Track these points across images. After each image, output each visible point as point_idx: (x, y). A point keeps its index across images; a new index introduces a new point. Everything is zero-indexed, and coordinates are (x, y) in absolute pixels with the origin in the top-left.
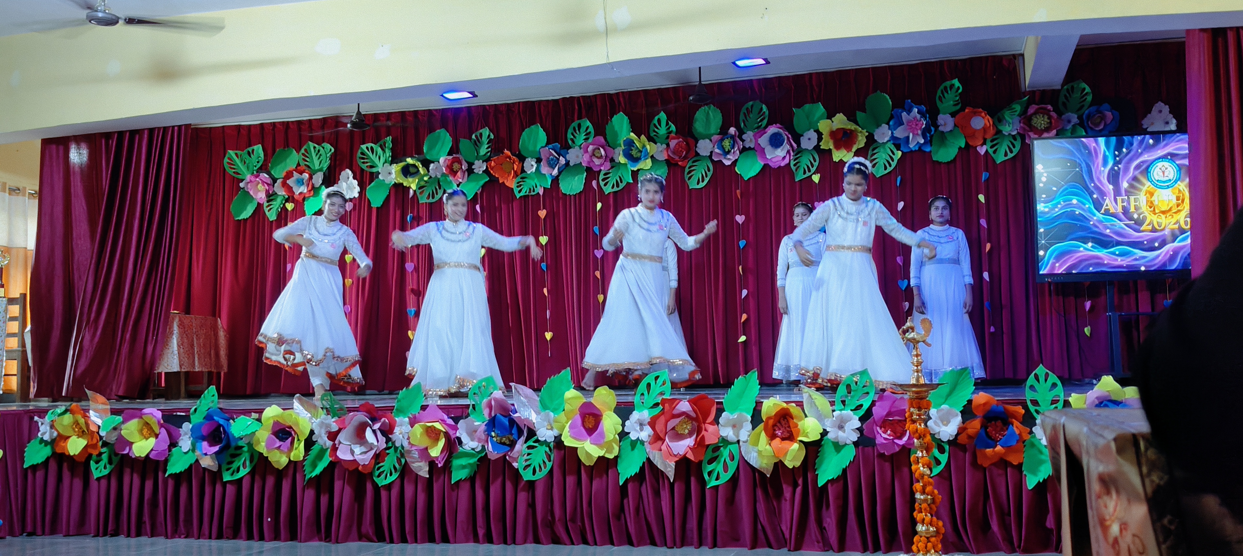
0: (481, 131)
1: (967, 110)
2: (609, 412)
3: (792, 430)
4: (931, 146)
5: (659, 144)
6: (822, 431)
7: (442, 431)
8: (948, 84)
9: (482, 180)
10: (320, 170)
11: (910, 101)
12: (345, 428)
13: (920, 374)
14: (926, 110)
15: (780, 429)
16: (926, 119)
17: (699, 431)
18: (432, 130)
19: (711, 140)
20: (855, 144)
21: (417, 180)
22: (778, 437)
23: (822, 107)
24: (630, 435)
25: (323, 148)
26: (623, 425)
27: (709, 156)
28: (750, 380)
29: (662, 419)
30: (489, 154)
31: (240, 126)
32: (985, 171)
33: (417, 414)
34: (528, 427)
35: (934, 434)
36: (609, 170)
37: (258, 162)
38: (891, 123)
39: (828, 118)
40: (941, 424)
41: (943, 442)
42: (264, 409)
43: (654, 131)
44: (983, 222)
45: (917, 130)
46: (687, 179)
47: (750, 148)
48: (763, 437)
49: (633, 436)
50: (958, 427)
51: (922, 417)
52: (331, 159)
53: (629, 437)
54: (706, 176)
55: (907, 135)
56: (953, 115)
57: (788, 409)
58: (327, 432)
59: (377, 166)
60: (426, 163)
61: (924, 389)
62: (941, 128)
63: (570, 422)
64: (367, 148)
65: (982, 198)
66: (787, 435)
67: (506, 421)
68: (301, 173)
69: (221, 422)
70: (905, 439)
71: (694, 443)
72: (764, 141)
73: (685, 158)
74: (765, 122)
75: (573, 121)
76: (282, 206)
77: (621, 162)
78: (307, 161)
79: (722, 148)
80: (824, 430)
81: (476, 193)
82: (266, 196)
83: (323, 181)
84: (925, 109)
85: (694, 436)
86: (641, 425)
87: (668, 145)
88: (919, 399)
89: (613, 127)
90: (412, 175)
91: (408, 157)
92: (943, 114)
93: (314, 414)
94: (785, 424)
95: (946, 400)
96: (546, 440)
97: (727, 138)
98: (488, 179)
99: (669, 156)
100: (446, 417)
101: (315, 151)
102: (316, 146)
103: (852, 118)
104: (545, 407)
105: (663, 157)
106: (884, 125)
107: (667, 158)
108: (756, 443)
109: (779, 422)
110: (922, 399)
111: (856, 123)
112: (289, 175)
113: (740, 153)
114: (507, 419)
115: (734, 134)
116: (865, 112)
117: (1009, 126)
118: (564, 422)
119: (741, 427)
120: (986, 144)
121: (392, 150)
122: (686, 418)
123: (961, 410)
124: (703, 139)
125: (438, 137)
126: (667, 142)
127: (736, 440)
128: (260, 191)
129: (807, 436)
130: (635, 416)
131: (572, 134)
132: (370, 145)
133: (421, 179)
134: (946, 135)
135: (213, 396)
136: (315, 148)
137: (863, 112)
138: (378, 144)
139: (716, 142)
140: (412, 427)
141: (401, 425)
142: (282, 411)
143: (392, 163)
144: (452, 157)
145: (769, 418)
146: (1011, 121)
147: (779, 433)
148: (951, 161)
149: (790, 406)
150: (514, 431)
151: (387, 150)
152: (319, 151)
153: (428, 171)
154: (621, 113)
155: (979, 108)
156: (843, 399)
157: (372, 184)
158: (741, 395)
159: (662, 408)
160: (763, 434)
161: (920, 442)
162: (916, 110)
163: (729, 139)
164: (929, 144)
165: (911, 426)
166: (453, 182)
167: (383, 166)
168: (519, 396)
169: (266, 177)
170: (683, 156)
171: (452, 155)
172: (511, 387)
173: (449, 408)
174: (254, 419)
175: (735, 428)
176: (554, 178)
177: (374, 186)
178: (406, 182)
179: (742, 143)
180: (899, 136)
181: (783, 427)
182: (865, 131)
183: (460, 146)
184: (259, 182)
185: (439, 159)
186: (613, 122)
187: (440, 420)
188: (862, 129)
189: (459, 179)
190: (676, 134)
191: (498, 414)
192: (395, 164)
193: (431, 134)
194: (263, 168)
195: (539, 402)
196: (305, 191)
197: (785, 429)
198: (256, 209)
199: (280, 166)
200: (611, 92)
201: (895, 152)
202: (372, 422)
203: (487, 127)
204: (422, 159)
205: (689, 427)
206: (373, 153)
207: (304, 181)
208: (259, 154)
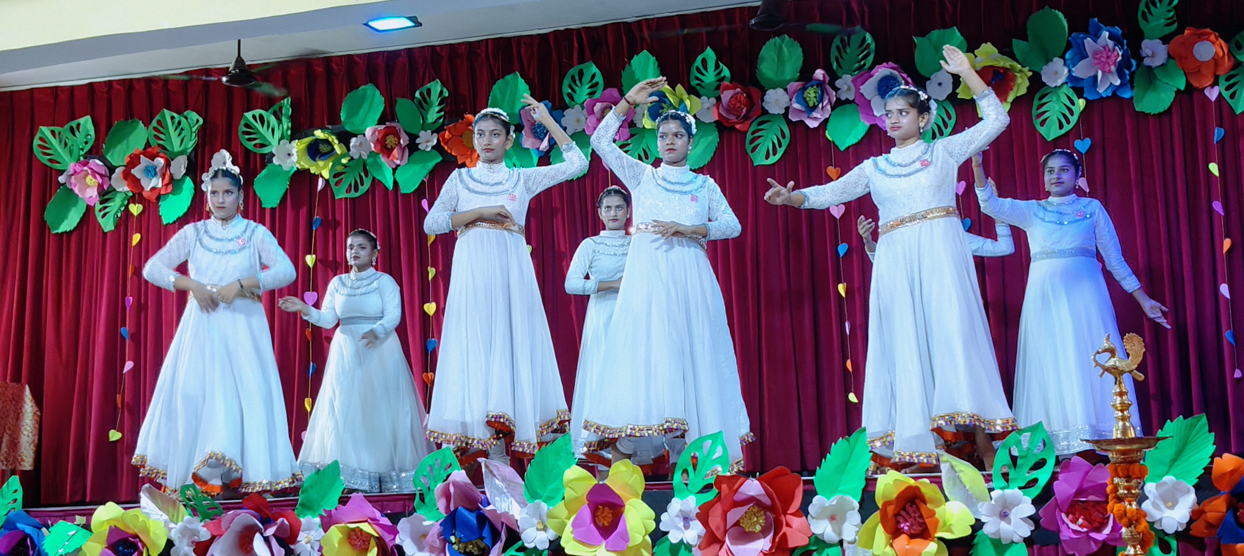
0: (429, 85)
1: (1186, 32)
2: (635, 499)
3: (927, 521)
4: (1132, 88)
5: (704, 98)
6: (973, 522)
7: (373, 536)
9: (429, 160)
10: (182, 153)
11: (1096, 19)
12: (221, 536)
13: (1128, 424)
14: (1122, 34)
15: (907, 521)
16: (1123, 48)
17: (778, 525)
18: (353, 86)
19: (786, 90)
20: (1012, 89)
21: (331, 164)
22: (904, 533)
23: (958, 34)
24: (669, 536)
25: (186, 118)
26: (658, 520)
27: (783, 115)
28: (855, 445)
29: (718, 510)
30: (441, 120)
31: (57, 87)
32: (1218, 126)
33: (333, 509)
34: (506, 525)
35: (1153, 523)
36: (628, 139)
37: (86, 143)
38: (1068, 56)
40: (1163, 507)
41: (1167, 535)
42: (95, 509)
43: (697, 78)
44: (1217, 206)
45: (1109, 65)
46: (749, 151)
47: (847, 101)
48: (881, 534)
49: (674, 537)
50: (1190, 510)
51: (1133, 492)
52: (198, 135)
53: (668, 539)
54: (780, 146)
55: (1092, 74)
56: (1165, 40)
57: (917, 488)
58: (193, 542)
59: (270, 144)
60: (345, 138)
61: (1135, 447)
62: (1147, 62)
63: (574, 517)
64: (254, 117)
65: (1214, 168)
66: (917, 529)
67: (472, 518)
69: (28, 530)
70: (1107, 531)
71: (770, 545)
72: (868, 89)
73: (746, 117)
74: (871, 58)
75: (571, 66)
76: (123, 209)
77: (646, 126)
78: (163, 140)
79: (805, 102)
80: (977, 520)
81: (423, 181)
82: (99, 194)
83: (187, 169)
84: (1120, 32)
85: (771, 536)
86: (686, 519)
87: (719, 99)
88: (1128, 463)
89: (633, 72)
90: (324, 155)
91: (317, 129)
92: (1151, 38)
93: (173, 516)
94: (915, 512)
95: (1171, 466)
96: (535, 547)
97: (812, 86)
98: (439, 159)
99: (720, 115)
100: (378, 514)
101: (173, 123)
102: (175, 115)
103: (1005, 50)
104: (534, 495)
105: (711, 117)
106: (1056, 59)
107: (717, 118)
108: (869, 543)
109: (904, 509)
110: (1132, 462)
111: (1013, 57)
112: (134, 161)
113: (833, 109)
114: (474, 514)
115: (822, 78)
116: (1027, 40)
118: (564, 517)
119: (844, 520)
120: (1218, 85)
121: (292, 118)
122: (756, 507)
123: (1194, 483)
124: (774, 89)
125: (363, 98)
126: (716, 95)
127: (836, 539)
128: (89, 186)
129: (950, 531)
130: (676, 505)
131: (570, 87)
132: (257, 112)
133: (337, 162)
134: (1155, 71)
135: (16, 491)
136: (173, 118)
137: (1023, 40)
138: (271, 110)
139: (794, 93)
140: (325, 532)
141: (309, 529)
142: (123, 511)
143: (292, 138)
144: (384, 126)
145: (886, 504)
147: (905, 526)
148: (1165, 112)
149: (920, 483)
150: (486, 533)
151: (284, 119)
152: (179, 123)
153: (349, 150)
154: (645, 51)
155: (1205, 28)
156: (1004, 470)
157: (264, 172)
158: (842, 469)
159: (717, 491)
160: (880, 529)
161: (1131, 532)
162: (1107, 34)
163: (815, 87)
164: (1129, 86)
165: (1115, 509)
166: (387, 165)
167: (279, 143)
168: (492, 479)
169: (99, 165)
170: (742, 115)
171: (385, 124)
172: (480, 464)
173: (383, 501)
174: (78, 525)
175: (835, 521)
176: (543, 154)
177: (266, 176)
178: (314, 167)
179: (834, 93)
180: (1081, 76)
181: (911, 517)
182: (1027, 68)
183: (398, 108)
184: (88, 174)
185: (365, 130)
186: (633, 66)
187: (370, 518)
188: (1023, 67)
189: (395, 161)
190: (731, 82)
191: (460, 508)
192: (297, 141)
193: (352, 93)
194: (93, 151)
195: (524, 487)
196: (160, 185)
197: (915, 520)
198: (84, 214)
199: (119, 147)
200: (629, 20)
201: (1075, 102)
202: (263, 525)
203: (438, 80)
204: (338, 131)
205: (761, 521)
206: (263, 125)
207: (157, 170)
208: (88, 130)
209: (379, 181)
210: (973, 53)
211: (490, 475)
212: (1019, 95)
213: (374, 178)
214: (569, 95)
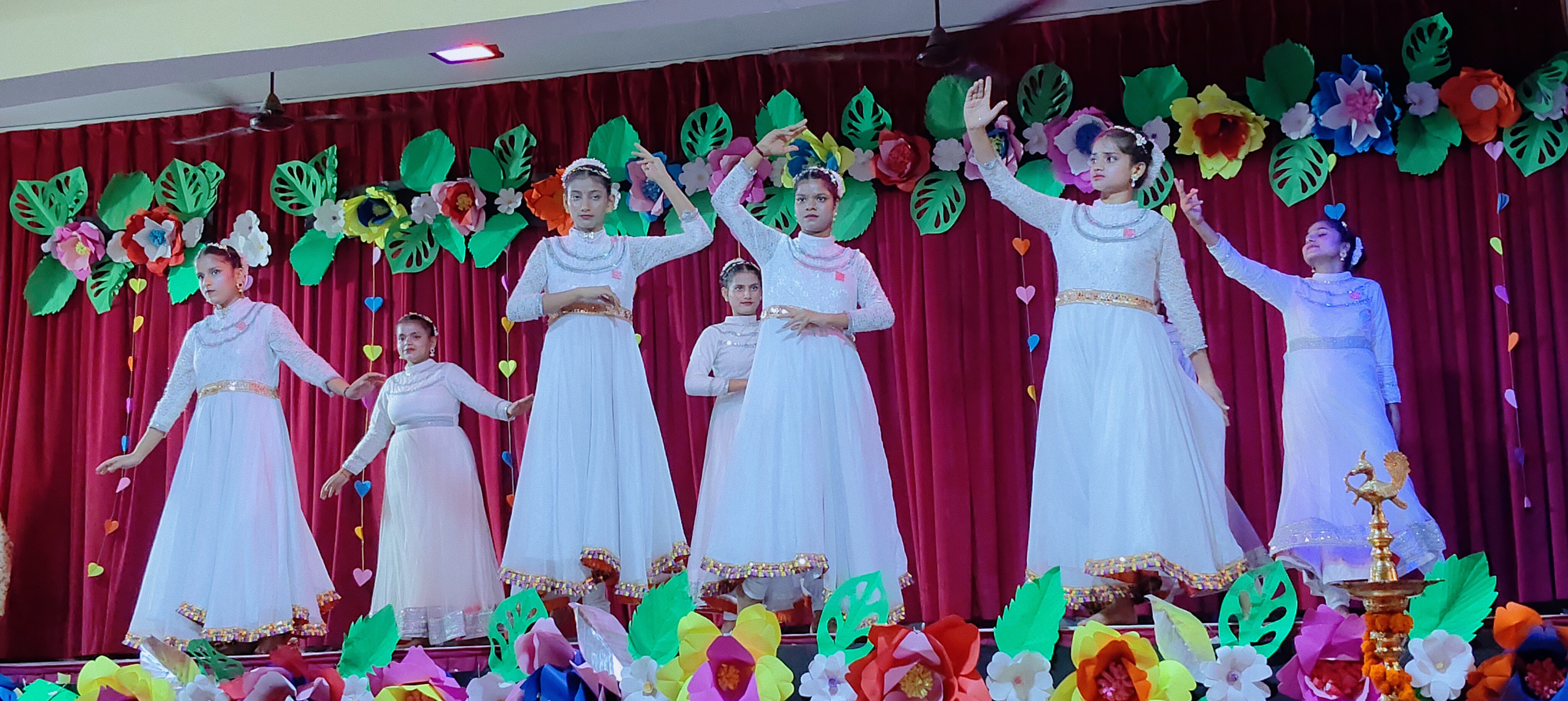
0: (511, 132)
1: (1463, 74)
2: (768, 656)
3: (1135, 685)
4: (1395, 143)
5: (859, 150)
6: (1194, 687)
7: (435, 700)
8: (1424, 23)
9: (512, 226)
10: (198, 214)
11: (1350, 56)
12: (243, 699)
13: (1388, 564)
14: (1382, 74)
15: (1110, 685)
16: (1383, 91)
17: (948, 691)
18: (416, 132)
19: (961, 141)
20: (1244, 143)
21: (387, 230)
23: (1177, 73)
25: (204, 171)
26: (797, 683)
27: (957, 172)
28: (1046, 588)
29: (872, 669)
30: (527, 176)
31: (40, 131)
32: (1501, 192)
33: (385, 667)
34: (606, 689)
35: (1420, 688)
36: (762, 202)
37: (77, 201)
38: (1314, 101)
39: (1189, 96)
40: (1432, 669)
42: (83, 665)
43: (850, 126)
44: (1501, 292)
45: (1367, 112)
46: (914, 217)
47: (1038, 156)
50: (1466, 673)
51: (1395, 649)
52: (218, 192)
54: (954, 210)
55: (1345, 125)
56: (1436, 83)
57: (1124, 644)
59: (310, 204)
60: (405, 197)
61: (1397, 593)
62: (1412, 110)
63: (692, 677)
64: (290, 170)
65: (1496, 244)
66: (1124, 695)
67: (562, 679)
68: (159, 220)
70: (1362, 698)
72: (1065, 140)
73: (911, 175)
74: (1067, 103)
75: (692, 109)
76: (121, 284)
77: (785, 186)
78: (173, 198)
80: (1199, 684)
81: (503, 253)
82: (91, 266)
83: (202, 234)
84: (1380, 72)
86: (832, 681)
87: (877, 151)
88: (1388, 613)
90: (378, 219)
91: (370, 186)
92: (1417, 82)
93: (181, 675)
94: (1120, 675)
95: (1441, 619)
98: (524, 224)
99: (878, 171)
100: (442, 674)
101: (187, 178)
102: (189, 166)
103: (1236, 93)
104: (640, 650)
105: (867, 174)
106: (1299, 105)
107: (874, 176)
109: (1107, 670)
110: (1392, 612)
111: (1246, 102)
112: (136, 224)
113: (1020, 165)
114: (565, 674)
115: (1006, 128)
116: (1264, 80)
117: (1547, 103)
118: (678, 678)
119: (1031, 682)
120: (1502, 140)
121: (339, 172)
122: (922, 667)
123: (1471, 640)
124: (946, 139)
125: (429, 146)
126: (876, 147)
128: (79, 256)
129: (1164, 697)
130: (819, 664)
131: (690, 134)
132: (295, 164)
133: (394, 228)
134: (1423, 121)
136: (186, 170)
137: (1258, 79)
138: (312, 162)
140: (375, 695)
141: (354, 692)
142: (118, 667)
143: (339, 197)
144: (455, 183)
145: (1085, 663)
146: (1550, 93)
147: (1107, 691)
148: (1435, 174)
149: (1129, 636)
151: (328, 173)
152: (195, 177)
153: (409, 212)
154: (785, 91)
155: (1487, 69)
156: (1235, 623)
157: (303, 240)
158: (1029, 619)
159: (872, 646)
160: (1077, 694)
162: (1364, 73)
163: (997, 137)
164: (1391, 139)
165: (1372, 670)
166: (458, 231)
167: (322, 204)
168: (587, 629)
169: (92, 229)
170: (906, 171)
171: (456, 180)
172: (572, 610)
173: (448, 657)
174: (61, 685)
175: (1019, 685)
176: (655, 219)
177: (304, 245)
178: (366, 235)
179: (1022, 145)
180: (1331, 127)
181: (1116, 680)
182: (1263, 117)
183: (472, 161)
184: (78, 240)
185: (430, 187)
186: (769, 109)
187: (431, 678)
188: (1257, 114)
189: (468, 226)
190: (892, 130)
191: (546, 666)
192: (344, 201)
193: (414, 140)
194: (87, 211)
195: (628, 639)
196: (169, 256)
197: (1121, 683)
198: (74, 291)
199: (118, 206)
200: (765, 53)
201: (1323, 158)
202: (296, 687)
203: (524, 125)
204: (395, 189)
205: (927, 685)
206: (301, 180)
207: (165, 236)
208: (80, 186)
209: (447, 251)
210: (1196, 98)
211: (585, 625)
212: (1252, 150)
213: (441, 248)
214: (688, 145)
